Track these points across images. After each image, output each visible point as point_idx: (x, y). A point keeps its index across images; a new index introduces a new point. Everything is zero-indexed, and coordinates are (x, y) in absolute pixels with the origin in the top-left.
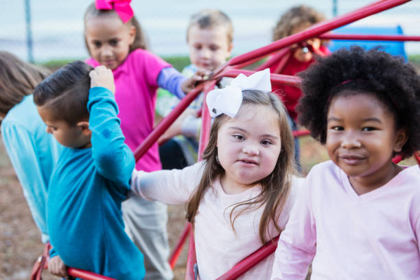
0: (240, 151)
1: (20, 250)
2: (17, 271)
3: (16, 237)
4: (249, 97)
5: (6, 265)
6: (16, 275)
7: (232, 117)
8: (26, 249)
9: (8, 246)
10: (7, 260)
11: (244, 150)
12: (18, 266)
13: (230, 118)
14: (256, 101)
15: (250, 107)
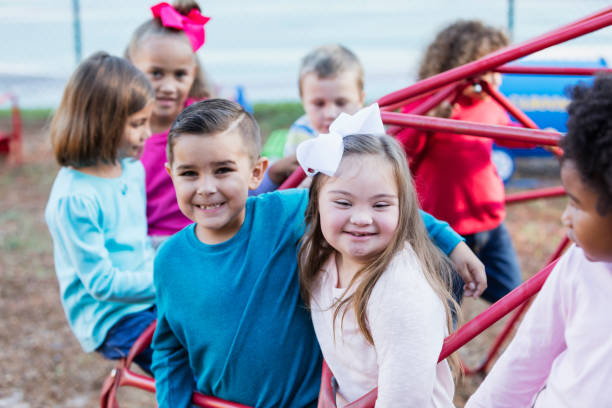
0: (348, 221)
1: (74, 367)
2: (71, 396)
3: (68, 350)
4: (352, 145)
5: (55, 388)
6: (69, 403)
7: (331, 175)
8: (82, 367)
9: (57, 363)
10: (56, 382)
11: (352, 220)
12: (71, 390)
13: (329, 177)
14: (362, 150)
15: (354, 159)
